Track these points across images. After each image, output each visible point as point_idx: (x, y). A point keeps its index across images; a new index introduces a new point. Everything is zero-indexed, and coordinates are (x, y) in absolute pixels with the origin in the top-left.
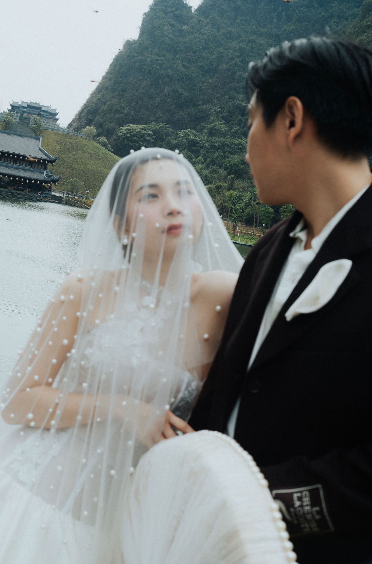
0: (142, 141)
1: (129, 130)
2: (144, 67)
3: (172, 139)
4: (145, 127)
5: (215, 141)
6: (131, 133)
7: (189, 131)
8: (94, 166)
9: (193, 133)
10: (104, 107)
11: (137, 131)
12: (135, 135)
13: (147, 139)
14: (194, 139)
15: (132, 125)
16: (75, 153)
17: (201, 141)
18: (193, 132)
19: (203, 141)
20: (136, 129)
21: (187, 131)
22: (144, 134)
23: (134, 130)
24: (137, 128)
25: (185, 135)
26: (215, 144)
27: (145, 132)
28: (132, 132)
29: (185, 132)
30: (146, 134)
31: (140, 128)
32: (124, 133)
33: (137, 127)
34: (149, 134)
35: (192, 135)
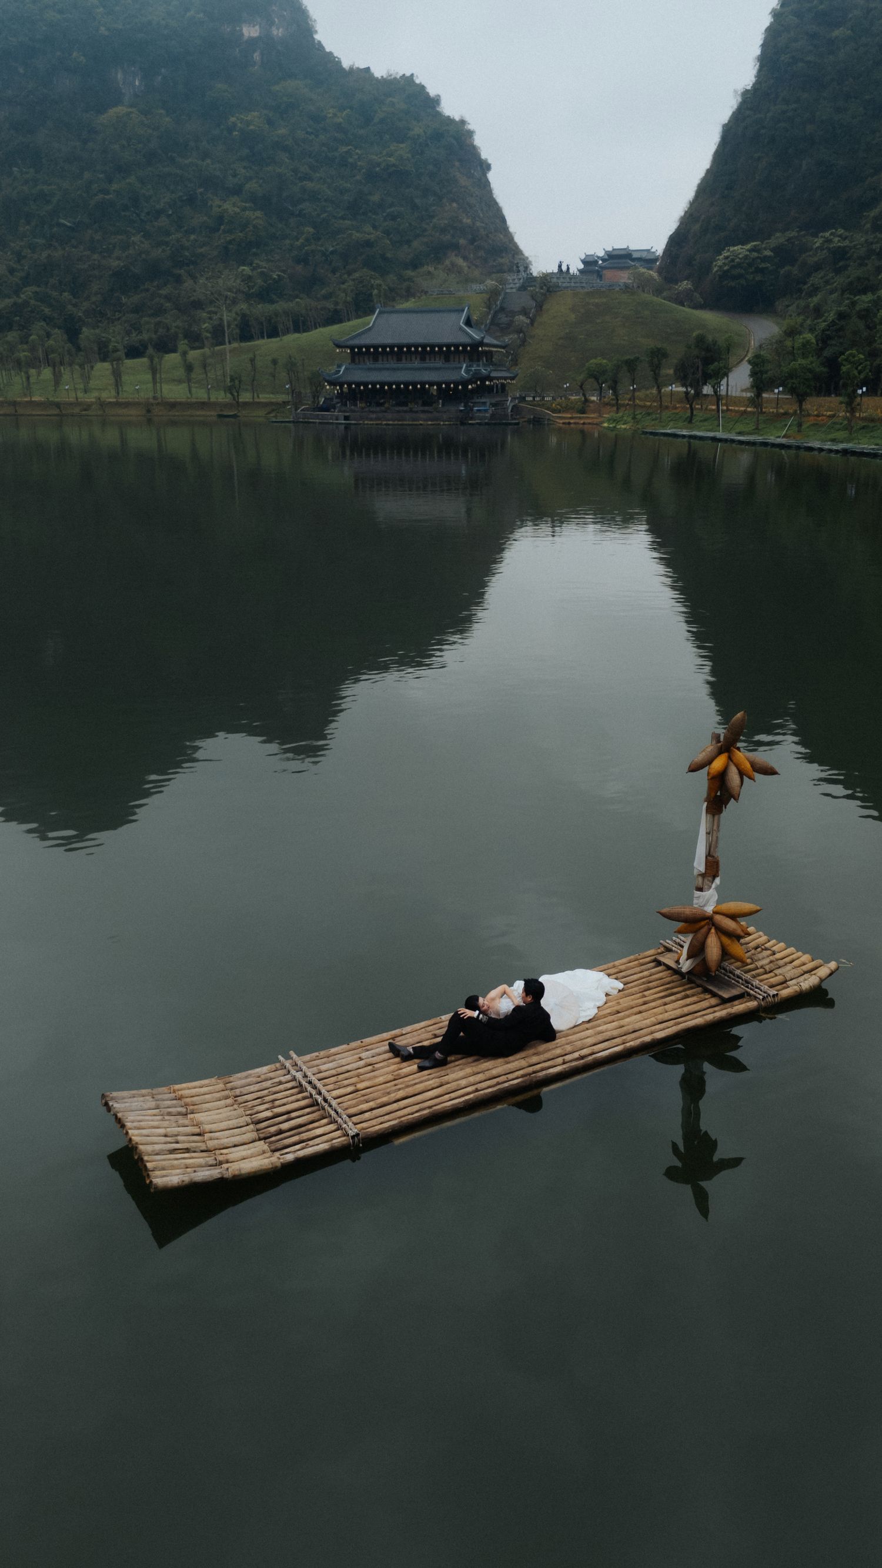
0: (752, 273)
1: (726, 258)
2: (763, 131)
3: (810, 256)
4: (755, 246)
5: (876, 240)
6: (731, 264)
7: (832, 234)
8: (626, 338)
9: (840, 236)
10: (697, 227)
11: (740, 256)
12: (739, 265)
13: (761, 266)
14: (839, 247)
15: (732, 249)
16: (598, 321)
17: (855, 246)
18: (840, 233)
19: (858, 247)
20: (740, 254)
21: (827, 234)
22: (754, 259)
23: (736, 256)
24: (742, 250)
25: (825, 242)
26: (874, 246)
27: (755, 254)
28: (733, 261)
29: (824, 237)
30: (758, 258)
31: (748, 250)
32: (719, 266)
33: (741, 248)
34: (766, 257)
35: (836, 239)
